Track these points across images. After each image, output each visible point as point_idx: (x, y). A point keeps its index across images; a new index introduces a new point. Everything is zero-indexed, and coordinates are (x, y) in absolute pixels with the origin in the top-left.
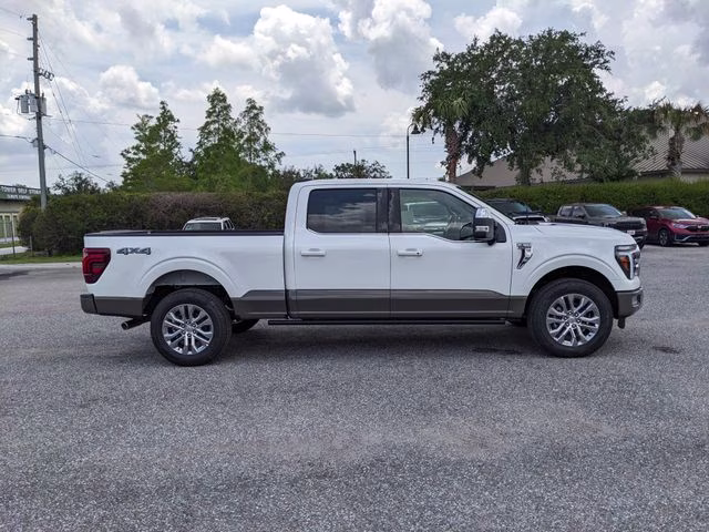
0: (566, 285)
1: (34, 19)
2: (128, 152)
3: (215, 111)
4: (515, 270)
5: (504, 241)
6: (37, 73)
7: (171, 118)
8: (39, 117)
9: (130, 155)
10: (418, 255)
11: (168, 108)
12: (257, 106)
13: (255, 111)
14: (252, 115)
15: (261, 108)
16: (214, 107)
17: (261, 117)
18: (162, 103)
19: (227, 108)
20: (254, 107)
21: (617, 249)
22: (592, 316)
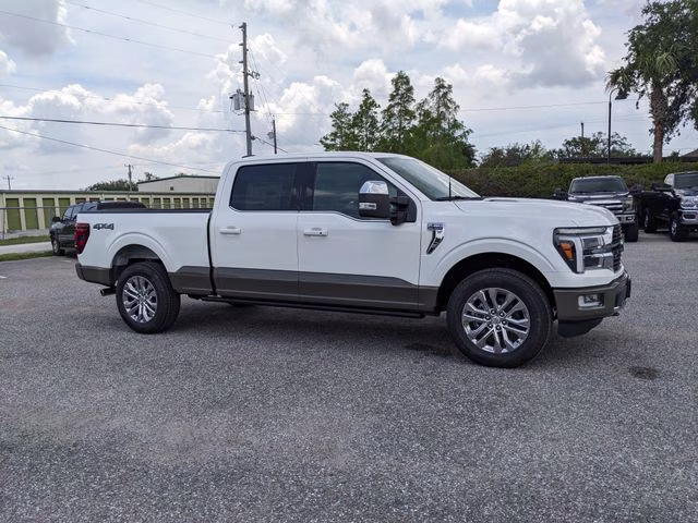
0: (485, 276)
1: (244, 27)
2: (326, 139)
3: (398, 94)
4: (424, 255)
5: (414, 221)
6: (246, 75)
7: (373, 104)
8: (247, 113)
9: (328, 142)
10: (321, 235)
11: (370, 95)
12: (446, 85)
13: (445, 90)
14: (441, 94)
15: (450, 87)
16: (397, 89)
17: (450, 96)
18: (365, 90)
19: (410, 90)
20: (443, 87)
21: (556, 232)
22: (522, 318)
